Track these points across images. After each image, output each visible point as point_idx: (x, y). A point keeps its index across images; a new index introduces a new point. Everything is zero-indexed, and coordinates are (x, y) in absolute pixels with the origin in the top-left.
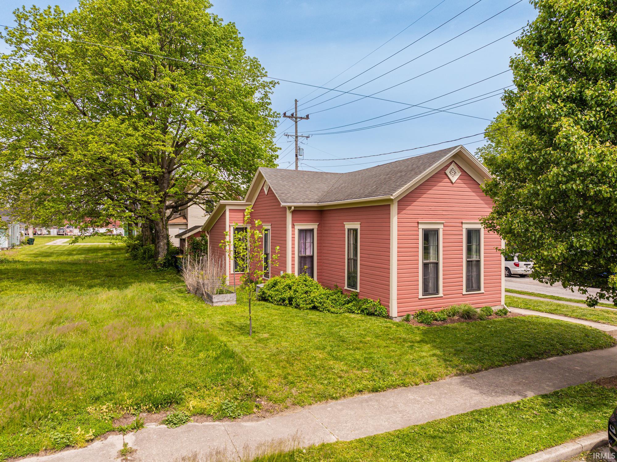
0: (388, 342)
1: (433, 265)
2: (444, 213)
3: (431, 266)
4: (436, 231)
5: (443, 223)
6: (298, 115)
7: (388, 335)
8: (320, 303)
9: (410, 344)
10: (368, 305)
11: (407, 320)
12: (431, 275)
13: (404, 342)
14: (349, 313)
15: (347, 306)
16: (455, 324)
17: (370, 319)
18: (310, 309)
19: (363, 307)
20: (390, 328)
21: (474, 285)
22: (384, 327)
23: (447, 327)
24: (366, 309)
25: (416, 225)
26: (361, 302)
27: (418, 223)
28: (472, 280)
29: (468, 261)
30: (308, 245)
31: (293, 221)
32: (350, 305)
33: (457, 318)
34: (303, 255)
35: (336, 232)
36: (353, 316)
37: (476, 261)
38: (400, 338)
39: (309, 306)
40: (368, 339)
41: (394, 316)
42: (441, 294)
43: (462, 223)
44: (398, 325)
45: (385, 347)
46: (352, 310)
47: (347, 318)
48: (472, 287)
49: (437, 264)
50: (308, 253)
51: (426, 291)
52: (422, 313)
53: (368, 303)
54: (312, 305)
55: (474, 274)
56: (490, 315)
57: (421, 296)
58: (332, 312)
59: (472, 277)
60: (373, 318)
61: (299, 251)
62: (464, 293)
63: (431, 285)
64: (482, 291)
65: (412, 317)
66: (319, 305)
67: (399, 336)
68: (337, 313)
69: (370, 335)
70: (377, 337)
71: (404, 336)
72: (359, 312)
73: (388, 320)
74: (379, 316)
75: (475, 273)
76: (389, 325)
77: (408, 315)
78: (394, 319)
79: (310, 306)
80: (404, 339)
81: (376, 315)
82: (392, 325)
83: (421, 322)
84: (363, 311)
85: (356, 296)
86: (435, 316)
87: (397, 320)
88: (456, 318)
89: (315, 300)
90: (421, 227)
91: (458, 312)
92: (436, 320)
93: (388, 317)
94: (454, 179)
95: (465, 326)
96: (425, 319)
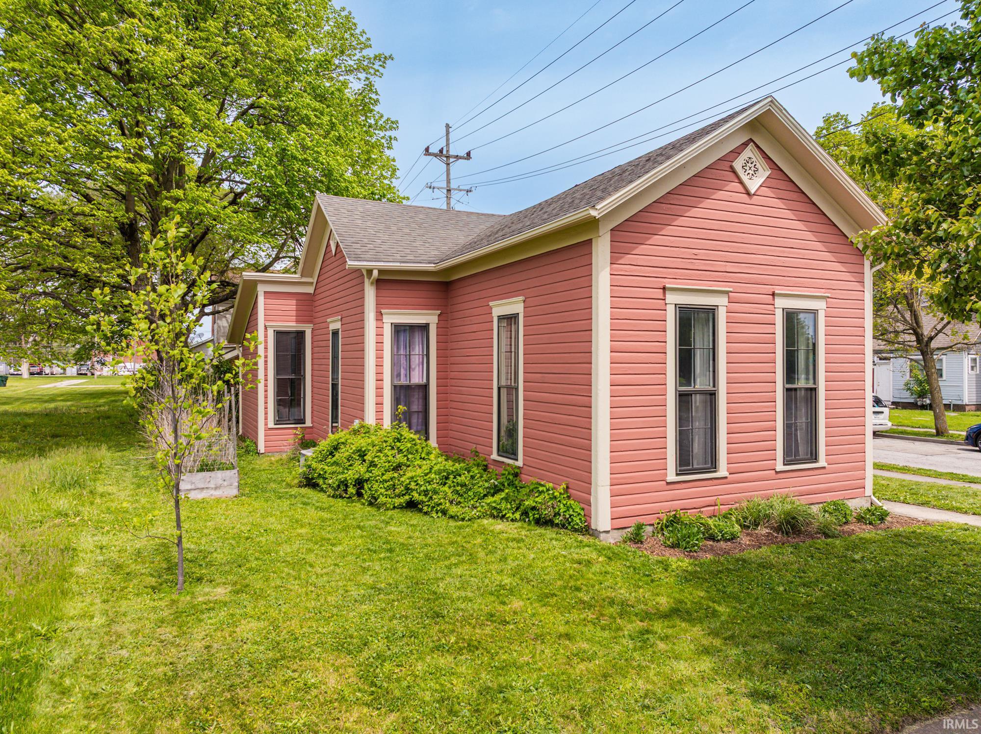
0: (575, 616)
1: (703, 397)
2: (730, 267)
3: (697, 400)
4: (710, 312)
5: (727, 292)
6: (452, 153)
7: (578, 589)
8: (426, 493)
9: (639, 625)
10: (539, 499)
11: (636, 539)
12: (699, 424)
13: (621, 615)
14: (494, 517)
15: (490, 499)
16: (764, 549)
17: (541, 535)
18: (401, 507)
19: (527, 503)
20: (589, 563)
21: (801, 449)
22: (574, 561)
23: (744, 561)
24: (534, 508)
25: (659, 293)
26: (524, 491)
27: (664, 288)
28: (796, 435)
29: (788, 390)
30: (416, 360)
31: (379, 305)
32: (497, 497)
33: (765, 531)
34: (403, 381)
35: (475, 328)
36: (499, 526)
37: (807, 389)
38: (612, 603)
39: (398, 501)
40: (516, 604)
41: (601, 528)
42: (723, 471)
43: (773, 294)
44: (612, 556)
45: (560, 636)
46: (500, 510)
47: (483, 531)
48: (797, 453)
49: (712, 395)
50: (417, 378)
51: (684, 462)
52: (674, 521)
53: (541, 492)
54: (407, 497)
55: (802, 420)
56: (846, 523)
57: (672, 477)
58: (452, 517)
59: (796, 430)
60: (549, 533)
61: (395, 374)
62: (780, 467)
63: (697, 447)
64: (822, 462)
65: (649, 529)
66: (422, 498)
67: (610, 593)
68: (463, 519)
69: (526, 589)
70: (544, 598)
71: (623, 592)
72: (517, 515)
73: (585, 539)
74: (563, 526)
75: (804, 420)
76: (588, 553)
77: (639, 527)
78: (602, 536)
79: (402, 500)
80: (623, 604)
81: (557, 525)
82: (594, 555)
83: (673, 546)
84: (525, 513)
85: (516, 475)
86: (708, 528)
87: (611, 540)
88: (762, 531)
89: (413, 485)
90: (672, 298)
91: (768, 517)
92: (712, 538)
93: (587, 530)
94: (753, 185)
95: (793, 558)
96: (684, 538)
